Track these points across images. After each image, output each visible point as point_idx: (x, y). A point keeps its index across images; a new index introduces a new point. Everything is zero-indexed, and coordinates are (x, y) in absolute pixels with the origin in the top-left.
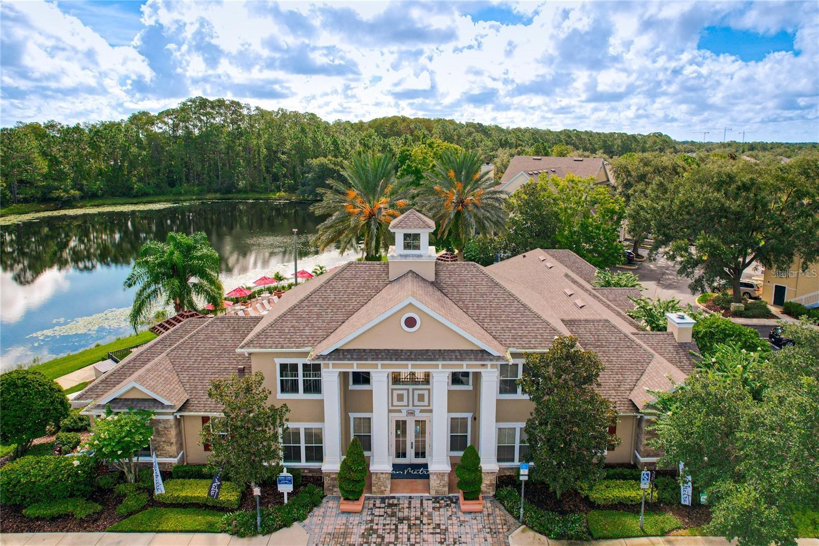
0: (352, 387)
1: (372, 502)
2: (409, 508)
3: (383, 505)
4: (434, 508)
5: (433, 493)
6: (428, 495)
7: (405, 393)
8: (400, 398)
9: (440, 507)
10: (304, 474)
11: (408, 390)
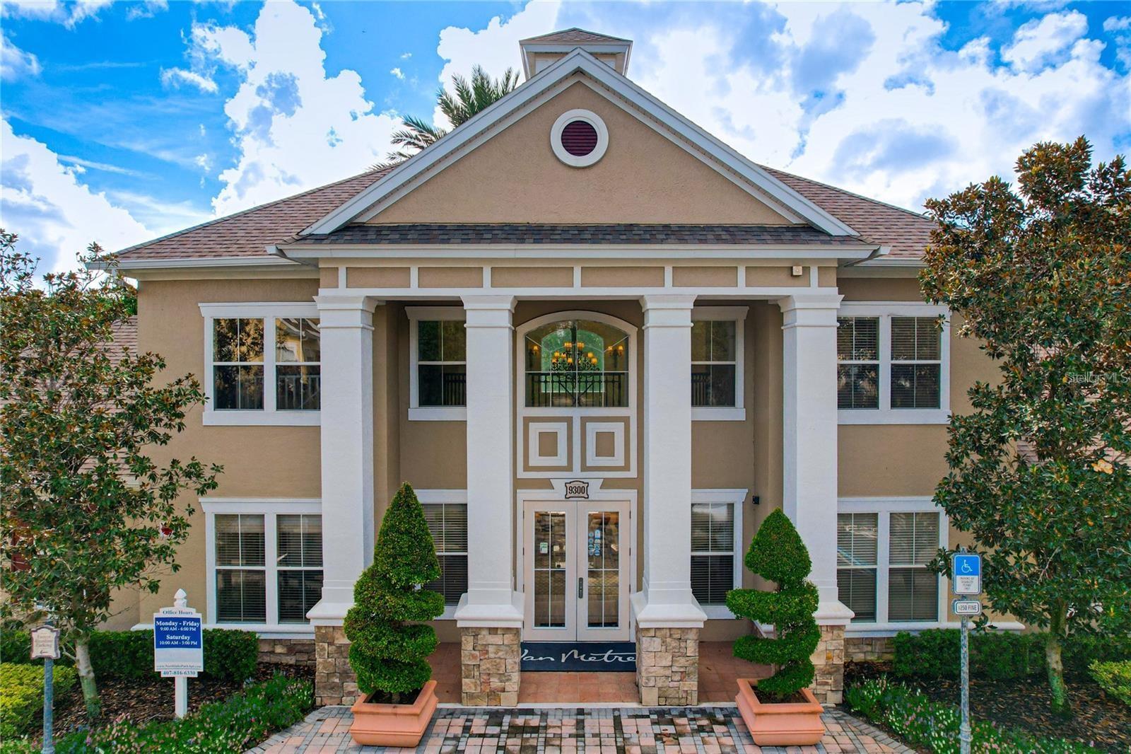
0: (417, 413)
1: (461, 721)
2: (579, 736)
3: (496, 730)
4: (658, 737)
5: (651, 698)
6: (634, 705)
7: (561, 429)
8: (548, 444)
9: (679, 735)
10: (274, 659)
11: (569, 421)
